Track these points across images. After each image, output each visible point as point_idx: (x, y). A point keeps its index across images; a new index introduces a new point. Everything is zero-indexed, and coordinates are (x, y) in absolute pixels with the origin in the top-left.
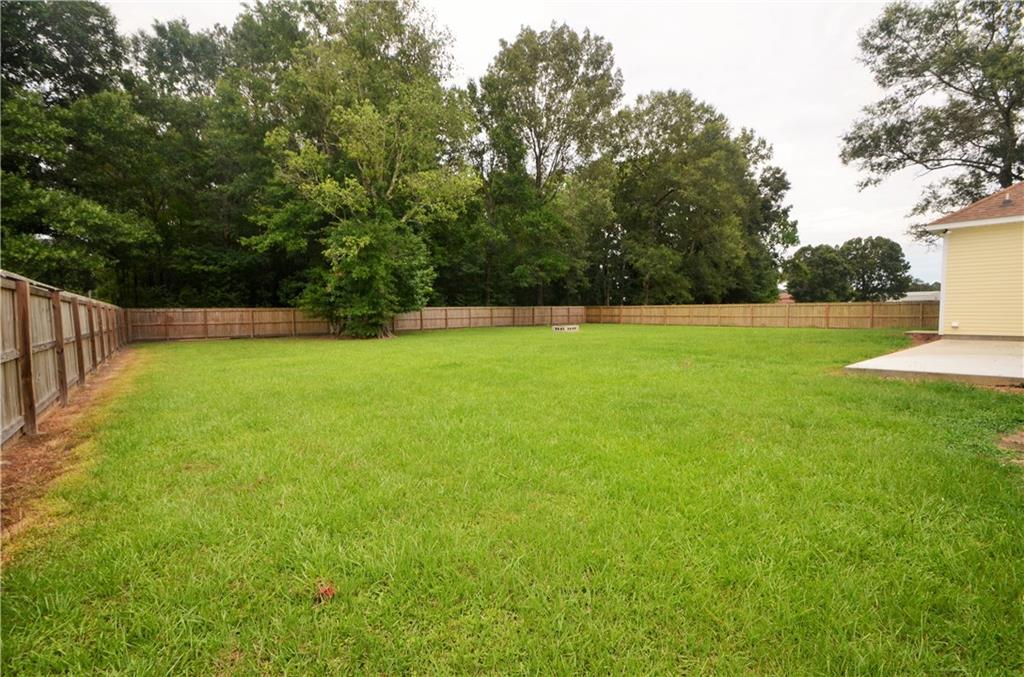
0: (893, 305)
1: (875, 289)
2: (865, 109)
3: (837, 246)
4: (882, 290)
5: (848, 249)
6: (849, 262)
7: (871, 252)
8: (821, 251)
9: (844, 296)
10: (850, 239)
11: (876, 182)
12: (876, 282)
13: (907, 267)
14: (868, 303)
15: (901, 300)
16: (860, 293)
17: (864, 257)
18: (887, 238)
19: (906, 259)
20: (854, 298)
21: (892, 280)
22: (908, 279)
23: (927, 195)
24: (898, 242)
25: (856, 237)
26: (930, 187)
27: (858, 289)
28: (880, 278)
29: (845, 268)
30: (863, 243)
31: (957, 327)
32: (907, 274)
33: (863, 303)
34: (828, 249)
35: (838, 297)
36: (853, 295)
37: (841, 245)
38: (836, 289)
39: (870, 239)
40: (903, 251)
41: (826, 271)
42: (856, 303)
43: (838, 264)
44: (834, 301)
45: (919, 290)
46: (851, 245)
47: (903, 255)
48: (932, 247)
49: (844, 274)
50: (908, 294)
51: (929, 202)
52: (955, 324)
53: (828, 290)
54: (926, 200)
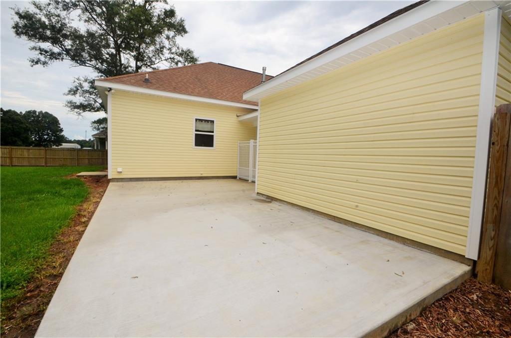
0: (55, 150)
1: (45, 140)
2: (35, 4)
3: (21, 113)
4: (50, 141)
5: (29, 116)
6: (30, 123)
7: (42, 120)
8: (10, 114)
9: (27, 143)
10: (30, 110)
11: (44, 64)
12: (46, 137)
13: (61, 130)
14: (42, 148)
15: (60, 147)
16: (37, 142)
17: (39, 122)
18: (51, 113)
19: (61, 126)
20: (33, 145)
21: (54, 136)
22: (63, 137)
23: (76, 84)
24: (57, 117)
25: (33, 110)
26: (78, 79)
27: (36, 139)
28: (48, 134)
29: (27, 127)
30: (37, 114)
31: (121, 172)
32: (62, 134)
33: (39, 148)
34: (15, 113)
35: (23, 143)
36: (33, 142)
37: (24, 113)
38: (22, 138)
39: (41, 112)
40: (60, 122)
41: (14, 126)
42: (35, 148)
43: (22, 123)
44: (21, 146)
45: (67, 143)
46: (30, 114)
47: (59, 124)
48: (80, 117)
49: (27, 130)
50: (63, 144)
51: (78, 89)
52: (120, 170)
53: (17, 139)
54: (76, 87)
